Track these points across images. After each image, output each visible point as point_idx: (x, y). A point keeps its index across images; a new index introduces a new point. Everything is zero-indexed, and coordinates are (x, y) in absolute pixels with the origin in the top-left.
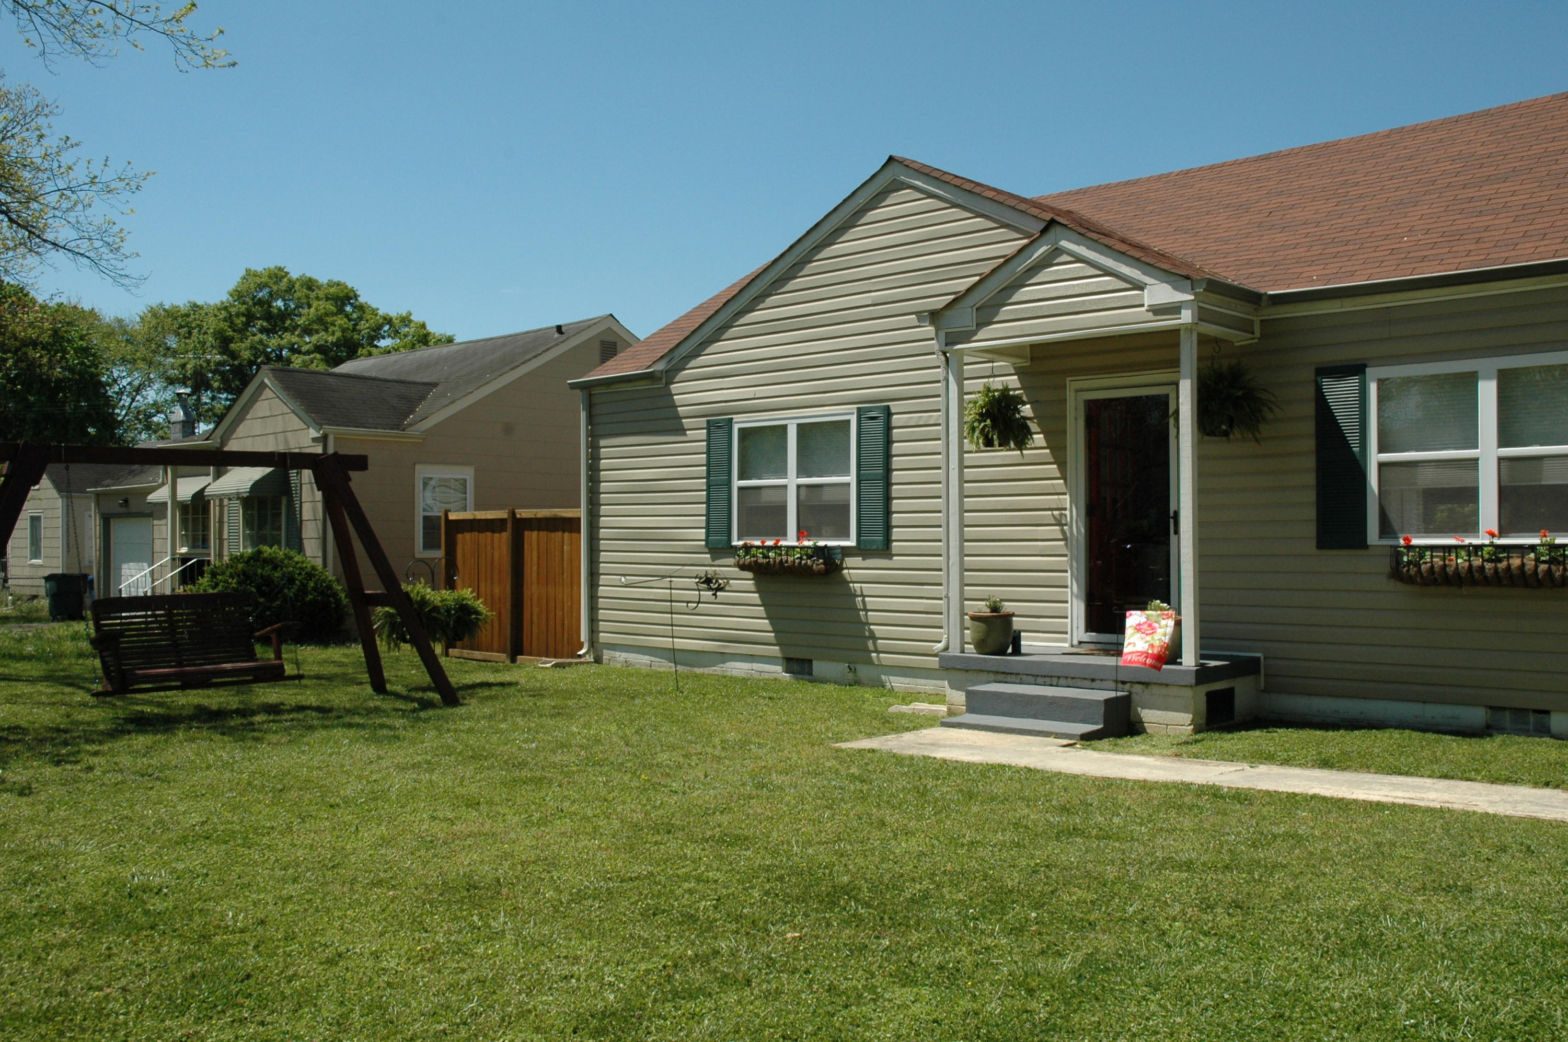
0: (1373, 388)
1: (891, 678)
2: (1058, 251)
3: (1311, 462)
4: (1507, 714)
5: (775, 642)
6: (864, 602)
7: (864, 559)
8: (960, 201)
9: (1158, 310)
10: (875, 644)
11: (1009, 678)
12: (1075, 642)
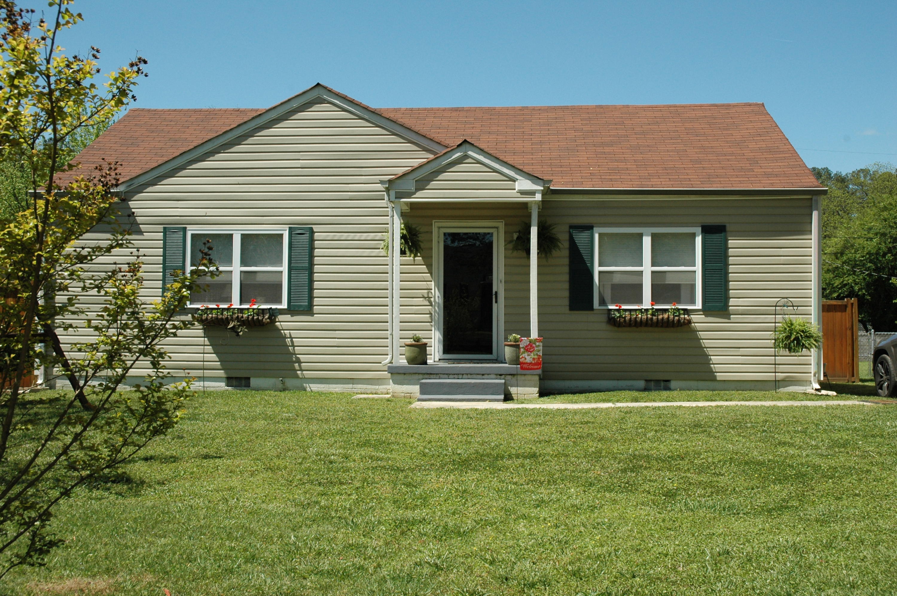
0: (596, 236)
1: (311, 385)
2: (466, 157)
3: (566, 269)
4: (653, 383)
5: (220, 367)
6: (292, 342)
7: (292, 316)
8: (366, 117)
9: (523, 193)
10: (300, 366)
11: (432, 376)
12: (437, 359)
